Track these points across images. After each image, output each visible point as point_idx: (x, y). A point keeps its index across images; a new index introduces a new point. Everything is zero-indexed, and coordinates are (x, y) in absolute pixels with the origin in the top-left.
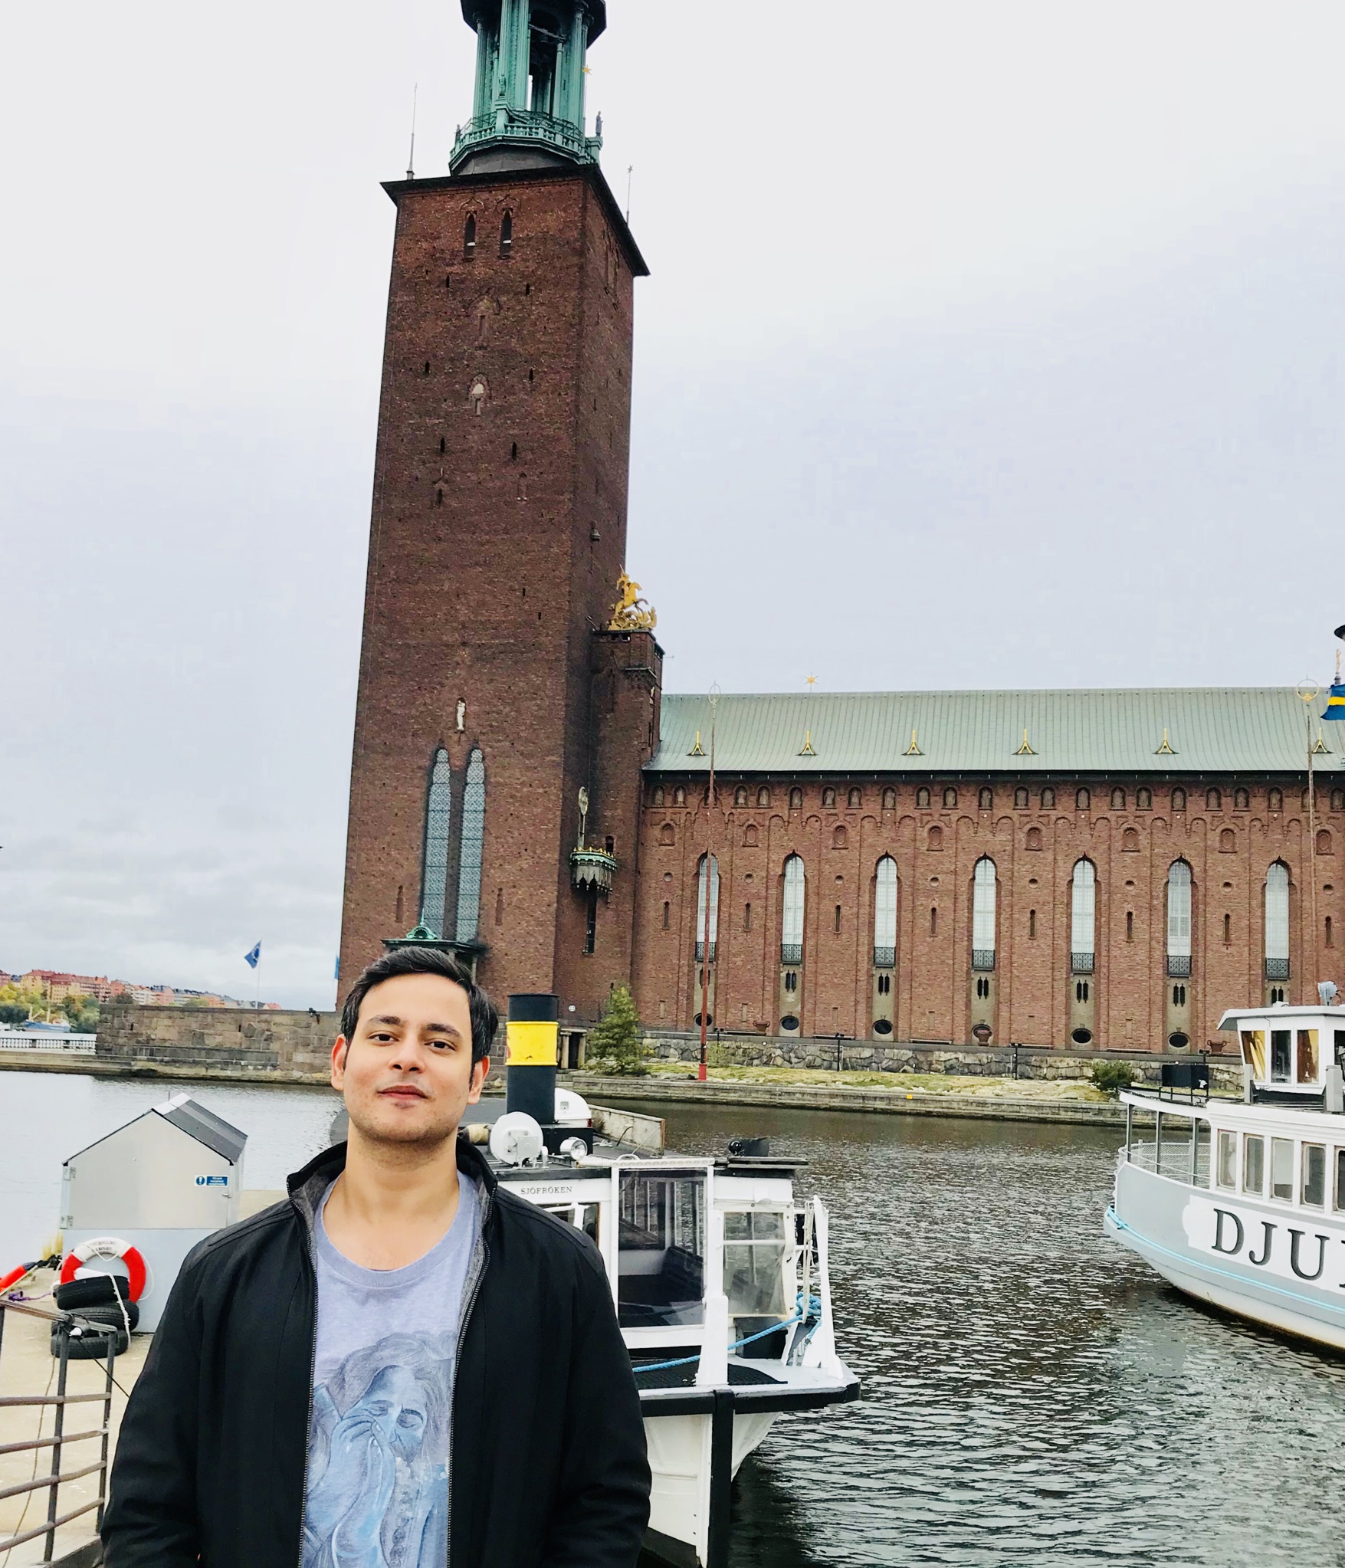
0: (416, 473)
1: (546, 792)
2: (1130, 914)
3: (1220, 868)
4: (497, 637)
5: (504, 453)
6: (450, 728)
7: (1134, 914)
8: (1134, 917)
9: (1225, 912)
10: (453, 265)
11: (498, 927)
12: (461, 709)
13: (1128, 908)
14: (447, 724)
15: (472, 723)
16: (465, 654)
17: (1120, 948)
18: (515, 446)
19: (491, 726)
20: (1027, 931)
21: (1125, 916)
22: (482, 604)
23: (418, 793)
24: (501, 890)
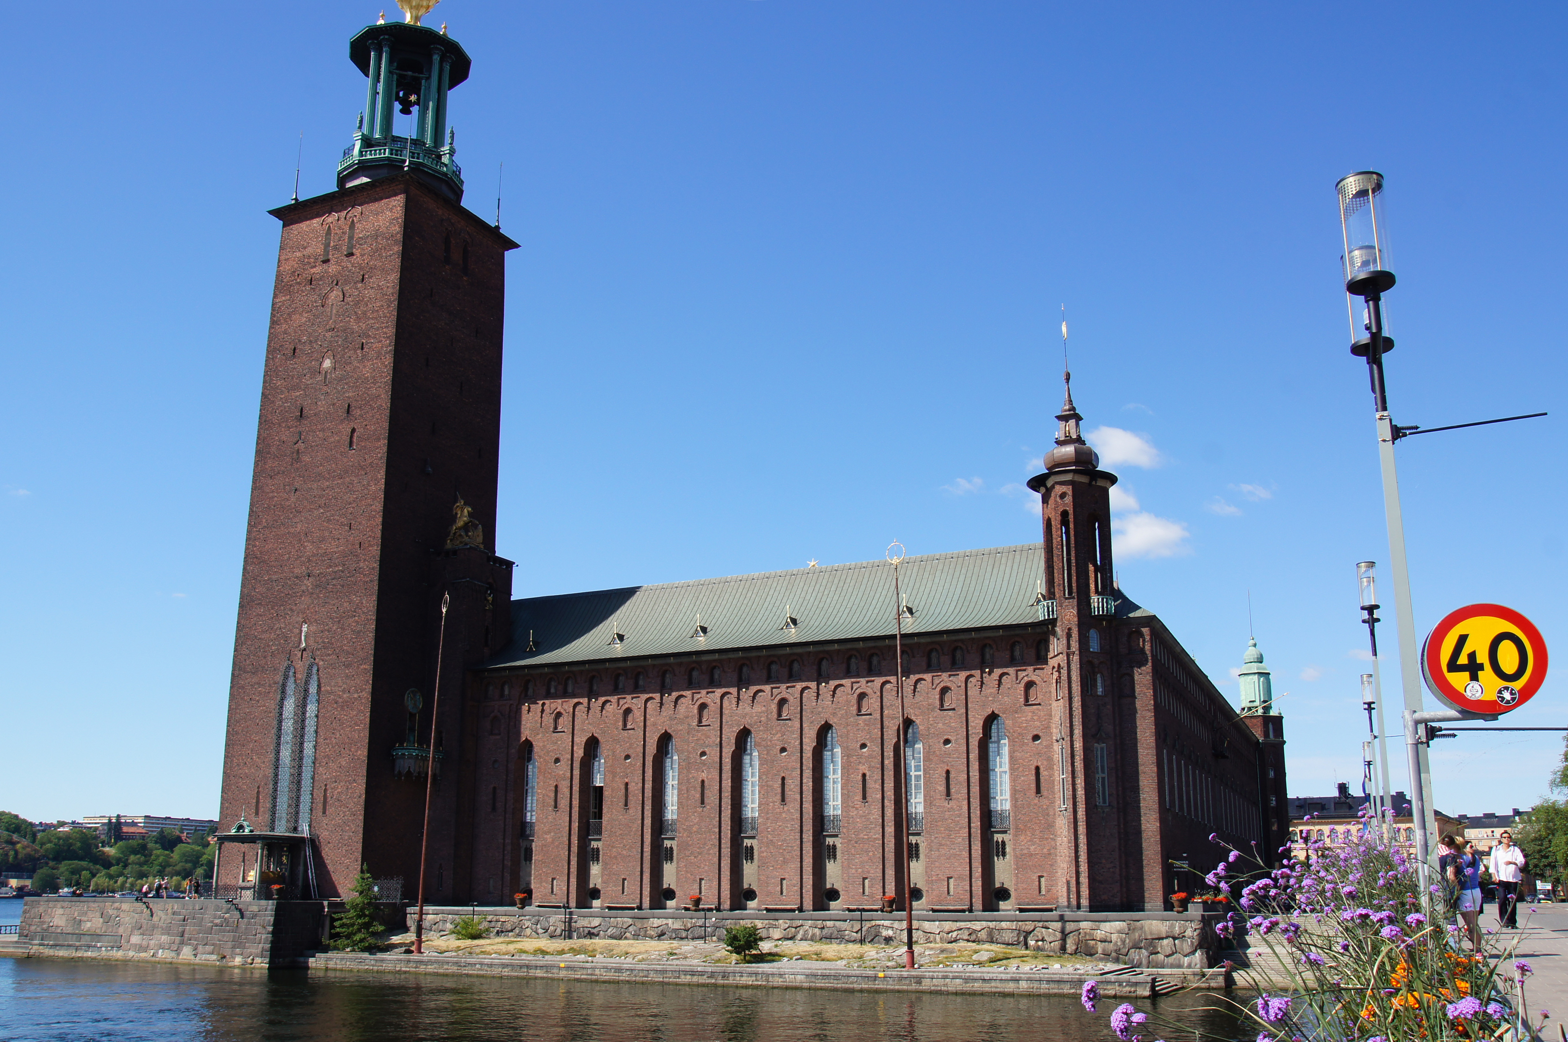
0: (284, 438)
1: (359, 697)
2: (864, 775)
3: (940, 725)
4: (331, 566)
5: (342, 413)
6: (296, 647)
7: (868, 774)
8: (867, 777)
9: (946, 768)
10: (315, 267)
11: (323, 819)
12: (305, 628)
13: (863, 768)
14: (294, 644)
15: (311, 642)
16: (308, 583)
17: (857, 809)
18: (349, 406)
19: (323, 642)
20: (779, 797)
21: (860, 777)
22: (322, 540)
23: (272, 705)
24: (326, 785)
